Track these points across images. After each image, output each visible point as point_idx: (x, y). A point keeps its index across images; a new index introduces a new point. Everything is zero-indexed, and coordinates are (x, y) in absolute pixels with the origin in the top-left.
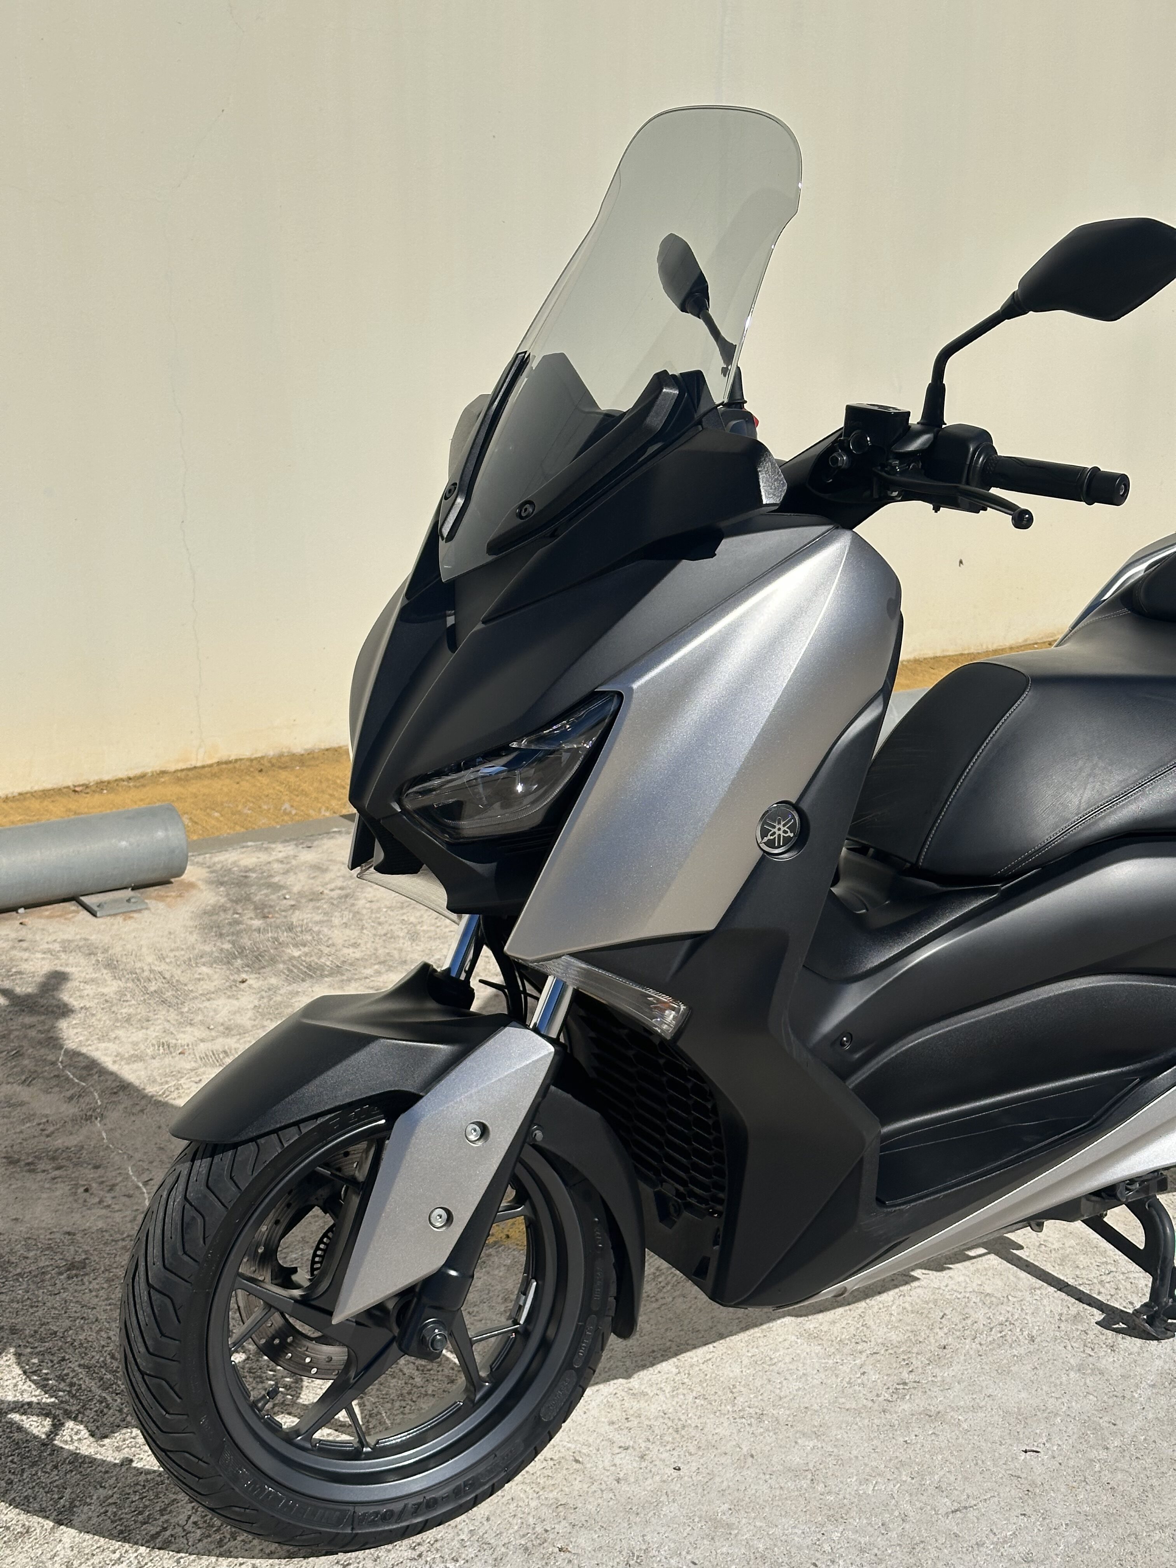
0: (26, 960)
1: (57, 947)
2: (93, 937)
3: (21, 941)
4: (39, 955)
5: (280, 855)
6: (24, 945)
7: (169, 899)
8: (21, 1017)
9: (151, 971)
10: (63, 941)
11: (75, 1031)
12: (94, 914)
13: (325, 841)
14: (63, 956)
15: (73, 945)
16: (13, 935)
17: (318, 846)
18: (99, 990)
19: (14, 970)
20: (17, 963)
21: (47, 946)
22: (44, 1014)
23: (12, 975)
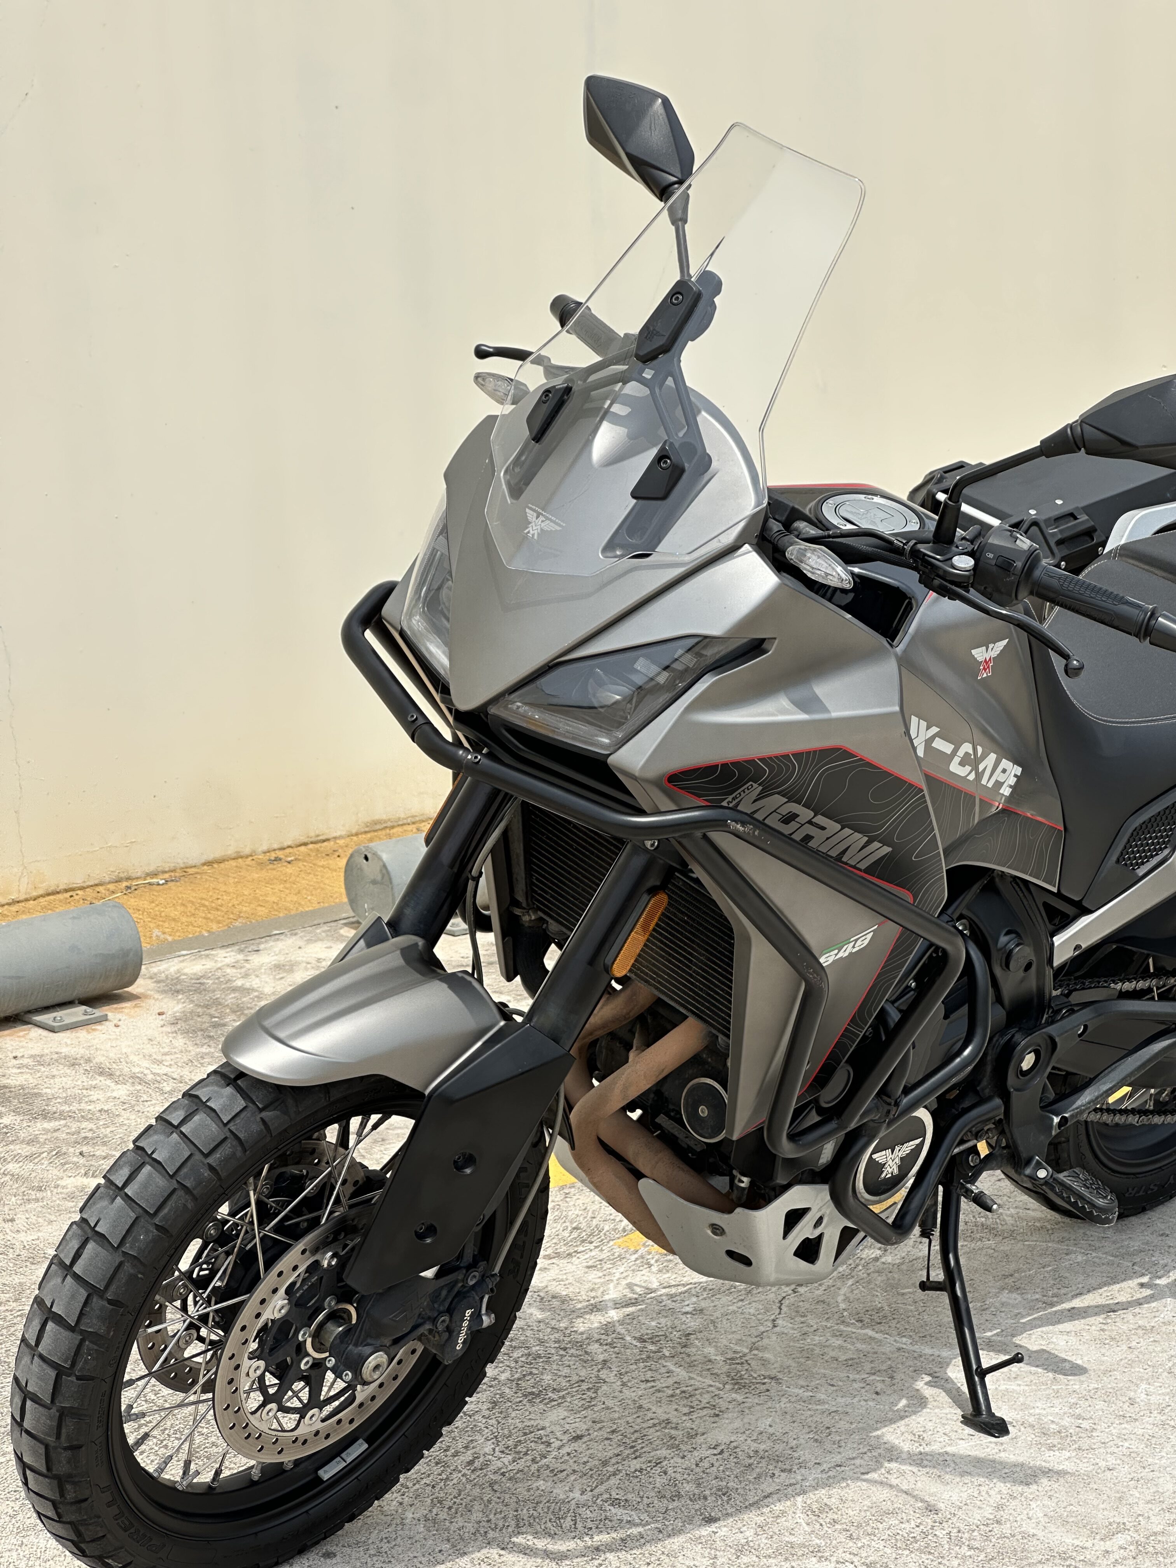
1: (30, 1062)
2: (65, 1050)
5: (228, 961)
7: (126, 1011)
8: (38, 1125)
9: (154, 1074)
10: (32, 1056)
11: (108, 1130)
12: (52, 1030)
13: (272, 943)
15: (47, 1059)
17: (265, 949)
18: (109, 1094)
22: (60, 1119)
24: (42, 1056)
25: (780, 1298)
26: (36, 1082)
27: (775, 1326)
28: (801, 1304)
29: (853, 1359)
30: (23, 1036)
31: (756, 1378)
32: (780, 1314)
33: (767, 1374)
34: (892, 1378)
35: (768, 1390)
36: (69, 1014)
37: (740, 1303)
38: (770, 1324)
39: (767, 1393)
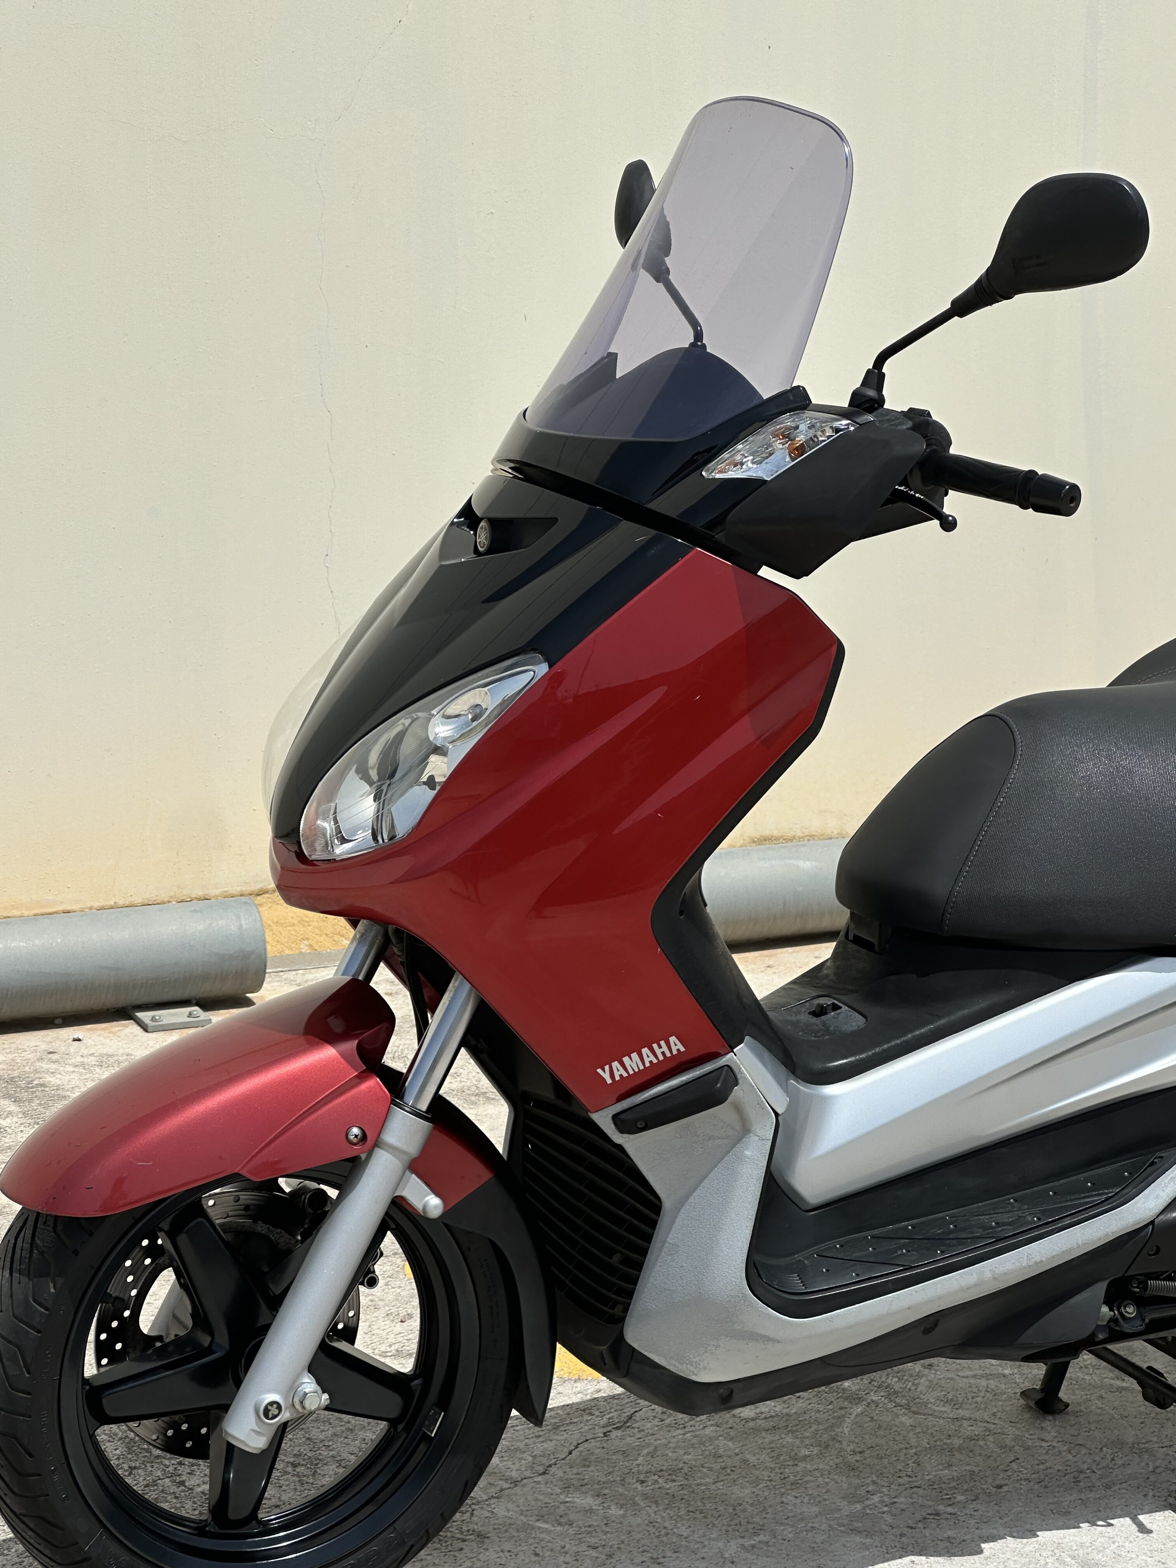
0: (53, 1073)
1: (92, 1060)
3: (51, 1053)
4: (70, 1069)
6: (54, 1057)
10: (102, 1055)
12: (145, 1028)
14: (98, 1070)
16: (44, 1046)
19: (35, 1082)
20: (43, 1075)
21: (79, 1059)
23: (32, 1087)
24: (110, 1056)
25: (580, 1442)
26: (77, 1084)
27: (544, 1473)
28: (597, 1451)
29: (590, 1526)
30: (112, 1032)
31: (462, 1533)
32: (564, 1459)
33: (481, 1529)
34: (610, 1556)
35: (461, 1549)
36: (174, 1015)
37: (534, 1439)
38: (541, 1469)
39: (456, 1553)
